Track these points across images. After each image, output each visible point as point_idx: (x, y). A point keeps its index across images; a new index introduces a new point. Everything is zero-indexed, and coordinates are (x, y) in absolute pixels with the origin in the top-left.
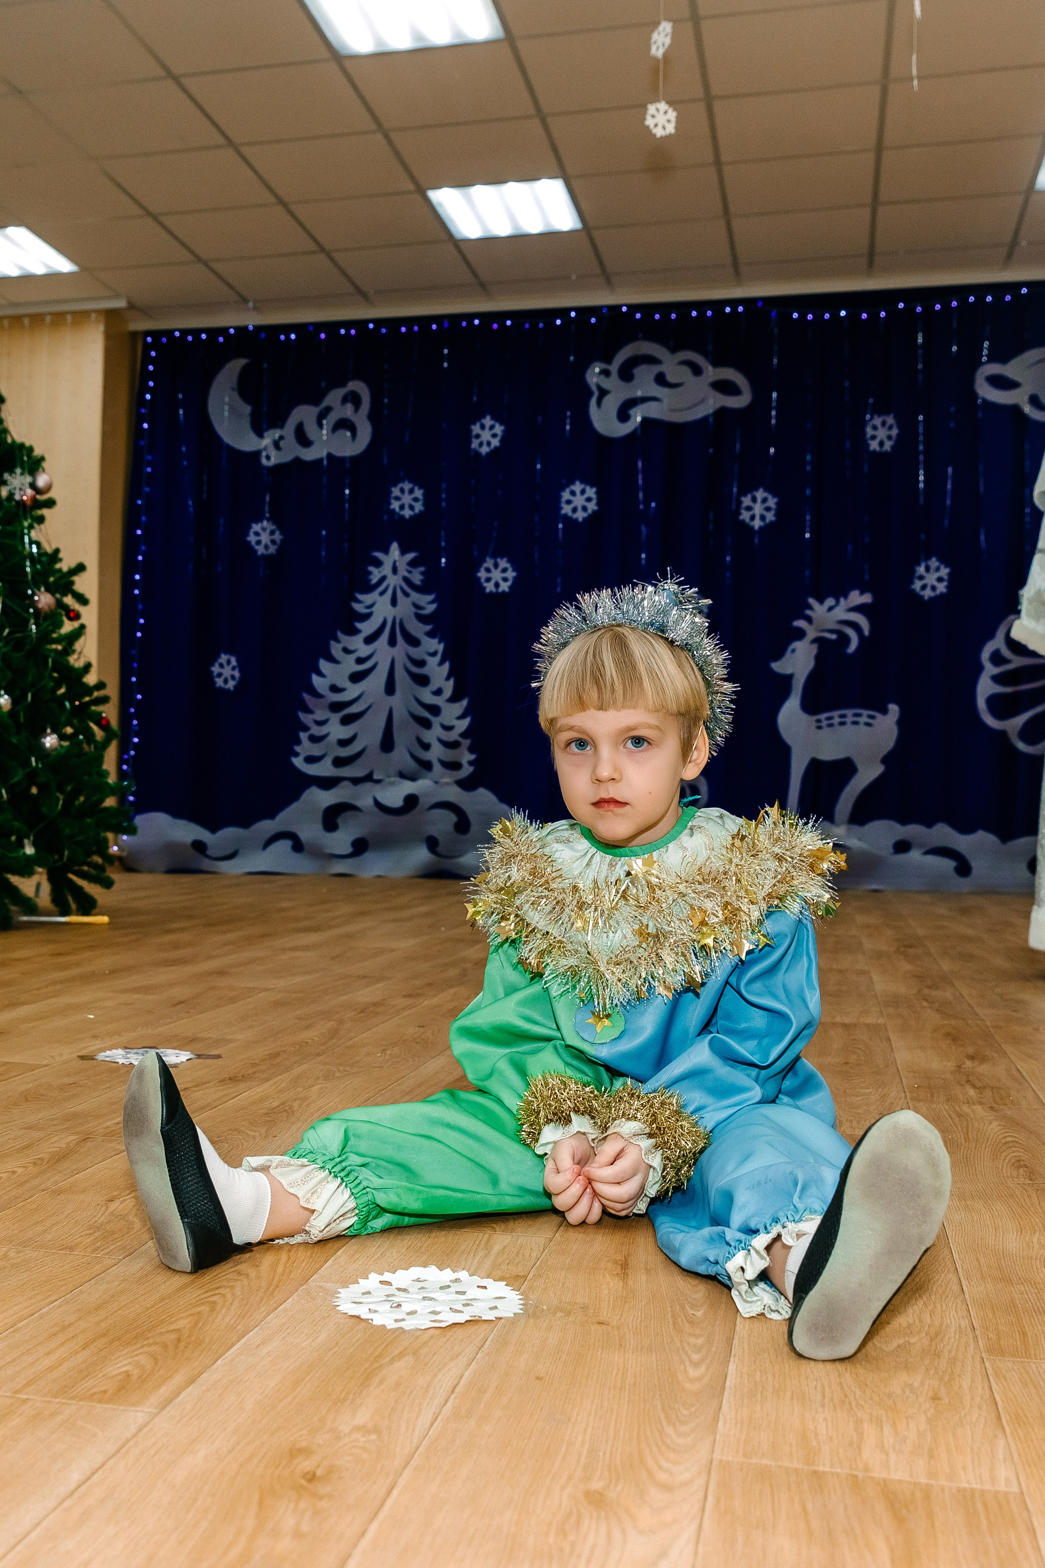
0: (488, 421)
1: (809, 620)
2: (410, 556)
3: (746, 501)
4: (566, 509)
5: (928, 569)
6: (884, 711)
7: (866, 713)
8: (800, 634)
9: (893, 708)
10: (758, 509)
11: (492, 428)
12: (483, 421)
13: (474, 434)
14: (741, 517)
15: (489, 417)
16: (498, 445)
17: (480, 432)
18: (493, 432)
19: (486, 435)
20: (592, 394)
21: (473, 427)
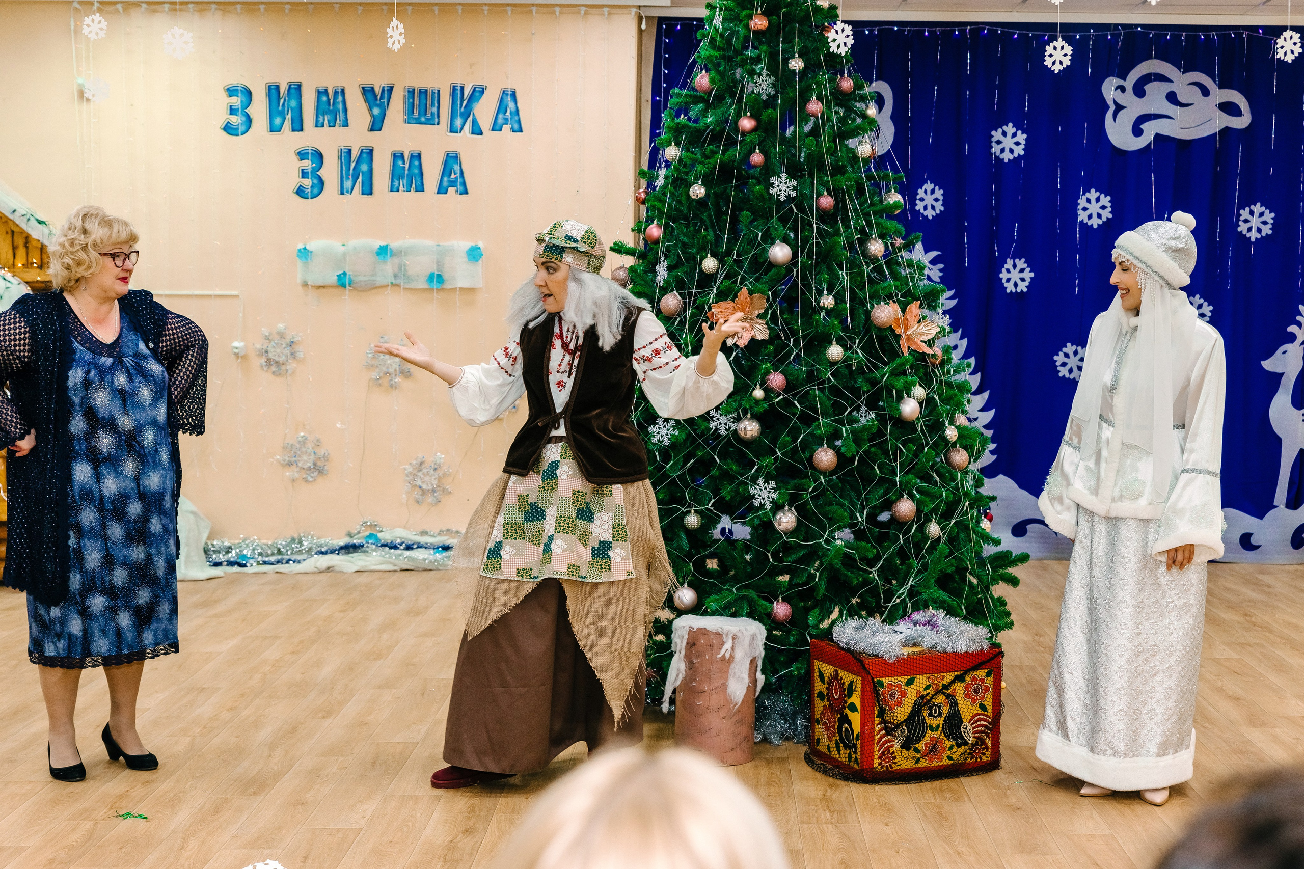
0: (1010, 129)
1: (1299, 325)
2: (933, 254)
3: (1245, 214)
4: (1082, 216)
8: (1292, 338)
10: (1255, 222)
11: (1014, 135)
12: (1005, 128)
13: (994, 139)
14: (1239, 229)
15: (1010, 125)
16: (1022, 153)
17: (1002, 138)
18: (1015, 140)
19: (1008, 142)
20: (1108, 107)
21: (993, 133)
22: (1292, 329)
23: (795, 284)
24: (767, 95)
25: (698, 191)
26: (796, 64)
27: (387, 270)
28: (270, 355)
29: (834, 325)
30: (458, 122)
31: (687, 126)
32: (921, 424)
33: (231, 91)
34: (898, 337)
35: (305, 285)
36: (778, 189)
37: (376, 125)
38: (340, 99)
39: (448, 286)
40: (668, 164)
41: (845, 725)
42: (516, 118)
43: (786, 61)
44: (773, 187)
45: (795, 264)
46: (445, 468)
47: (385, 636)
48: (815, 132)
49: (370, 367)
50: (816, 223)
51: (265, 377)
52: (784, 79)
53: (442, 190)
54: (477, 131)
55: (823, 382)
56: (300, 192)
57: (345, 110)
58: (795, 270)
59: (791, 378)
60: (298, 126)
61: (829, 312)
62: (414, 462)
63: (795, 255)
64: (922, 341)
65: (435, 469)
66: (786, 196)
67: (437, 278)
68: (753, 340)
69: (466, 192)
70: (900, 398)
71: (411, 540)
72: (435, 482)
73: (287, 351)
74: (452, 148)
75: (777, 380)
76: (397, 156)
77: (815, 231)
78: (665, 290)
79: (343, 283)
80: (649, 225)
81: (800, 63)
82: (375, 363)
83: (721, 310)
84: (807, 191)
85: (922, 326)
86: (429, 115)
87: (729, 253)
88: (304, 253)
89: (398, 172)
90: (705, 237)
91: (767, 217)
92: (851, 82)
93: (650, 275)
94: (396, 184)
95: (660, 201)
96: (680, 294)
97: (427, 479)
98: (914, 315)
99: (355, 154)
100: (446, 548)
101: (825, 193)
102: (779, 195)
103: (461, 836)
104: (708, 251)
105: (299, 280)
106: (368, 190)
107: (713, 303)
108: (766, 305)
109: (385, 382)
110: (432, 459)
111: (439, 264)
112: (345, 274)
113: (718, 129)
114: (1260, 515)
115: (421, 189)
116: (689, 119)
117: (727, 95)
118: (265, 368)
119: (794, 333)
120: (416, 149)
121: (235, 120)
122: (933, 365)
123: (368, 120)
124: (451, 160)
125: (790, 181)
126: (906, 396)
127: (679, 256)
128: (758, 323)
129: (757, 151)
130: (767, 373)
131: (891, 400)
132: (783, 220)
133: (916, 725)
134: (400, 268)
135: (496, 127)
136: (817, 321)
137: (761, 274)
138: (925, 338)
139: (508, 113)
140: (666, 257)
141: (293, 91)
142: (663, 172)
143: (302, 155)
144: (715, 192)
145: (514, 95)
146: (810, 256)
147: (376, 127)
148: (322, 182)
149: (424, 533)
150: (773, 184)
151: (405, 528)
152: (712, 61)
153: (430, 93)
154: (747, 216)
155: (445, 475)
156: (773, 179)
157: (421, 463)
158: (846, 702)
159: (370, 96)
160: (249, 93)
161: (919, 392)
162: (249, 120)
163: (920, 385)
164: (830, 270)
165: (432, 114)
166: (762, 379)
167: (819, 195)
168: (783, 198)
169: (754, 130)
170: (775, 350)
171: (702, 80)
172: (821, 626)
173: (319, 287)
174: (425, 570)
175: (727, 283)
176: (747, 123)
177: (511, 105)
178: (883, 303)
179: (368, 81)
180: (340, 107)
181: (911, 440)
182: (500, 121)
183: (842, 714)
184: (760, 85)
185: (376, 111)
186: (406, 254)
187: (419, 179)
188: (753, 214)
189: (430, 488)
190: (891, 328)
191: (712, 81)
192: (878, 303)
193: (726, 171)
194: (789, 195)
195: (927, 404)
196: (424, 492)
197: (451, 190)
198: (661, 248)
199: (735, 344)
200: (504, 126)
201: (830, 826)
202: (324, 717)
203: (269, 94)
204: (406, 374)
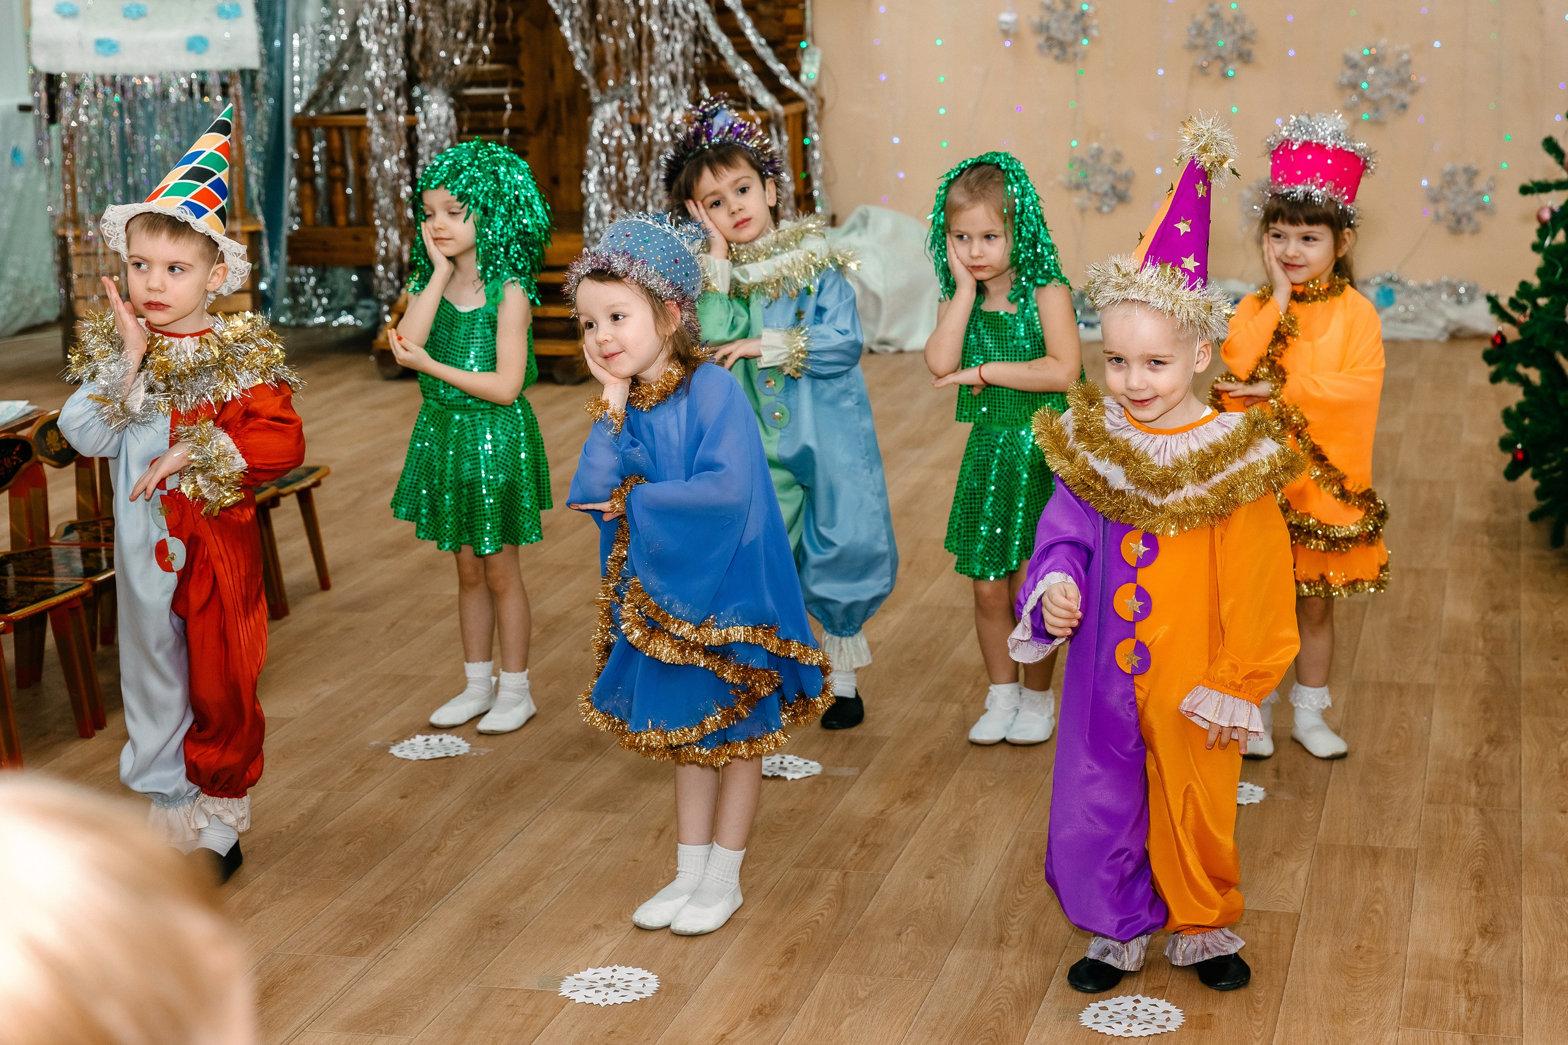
28: (1053, 32)
49: (1192, 47)
51: (1044, 63)
73: (1076, 26)
82: (1200, 41)
109: (1215, 69)
118: (1046, 51)
204: (1245, 57)
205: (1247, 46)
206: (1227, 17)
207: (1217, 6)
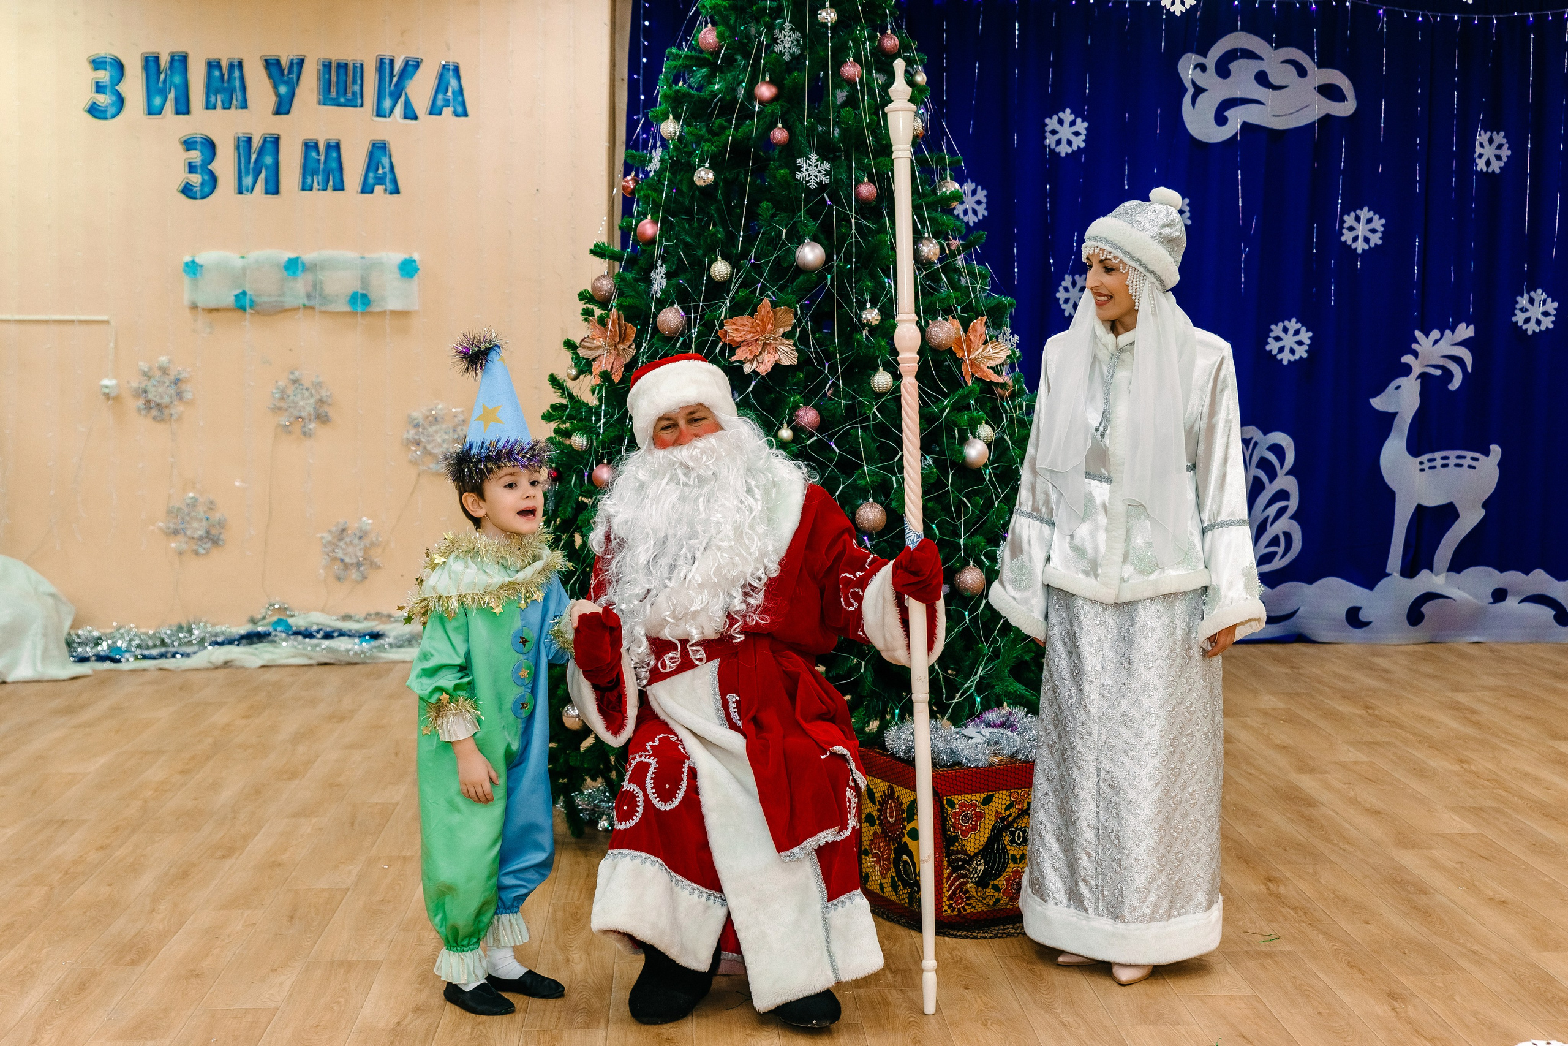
0: (1067, 116)
1: (1415, 354)
3: (1349, 220)
5: (1532, 301)
6: (1487, 453)
7: (1470, 454)
8: (1407, 370)
9: (1496, 450)
10: (1361, 230)
11: (1073, 123)
12: (1061, 114)
13: (1048, 129)
14: (1343, 239)
15: (1068, 111)
16: (1083, 145)
17: (1058, 127)
18: (1074, 129)
19: (1065, 132)
20: (1185, 90)
21: (1047, 121)
22: (1407, 359)
23: (830, 295)
24: (791, 55)
25: (704, 176)
26: (828, 16)
27: (299, 287)
28: (150, 396)
29: (880, 346)
30: (387, 103)
31: (689, 94)
32: (990, 473)
33: (97, 64)
34: (959, 362)
35: (194, 307)
36: (807, 173)
37: (283, 107)
38: (237, 74)
39: (375, 308)
40: (664, 144)
41: (905, 857)
42: (460, 99)
43: (814, 14)
44: (800, 172)
45: (829, 270)
46: (373, 537)
47: (301, 748)
48: (852, 102)
49: (277, 410)
50: (856, 218)
51: (144, 423)
52: (812, 35)
53: (366, 189)
54: (410, 115)
55: (867, 419)
56: (187, 191)
57: (244, 88)
58: (829, 276)
59: (825, 413)
60: (183, 108)
61: (873, 330)
62: (334, 529)
63: (829, 258)
64: (988, 367)
65: (360, 538)
66: (817, 183)
67: (361, 300)
68: (777, 366)
69: (397, 191)
70: (963, 440)
71: (330, 627)
72: (360, 554)
73: (172, 391)
74: (379, 136)
75: (808, 416)
76: (310, 146)
77: (853, 227)
78: (662, 304)
79: (243, 305)
80: (641, 220)
81: (832, 15)
82: (282, 404)
83: (734, 327)
84: (843, 176)
85: (989, 348)
86: (349, 95)
87: (745, 255)
88: (193, 268)
89: (311, 165)
90: (715, 234)
91: (793, 210)
92: (897, 40)
93: (642, 286)
94: (309, 180)
95: (655, 190)
96: (682, 308)
97: (350, 549)
98: (978, 334)
99: (256, 143)
100: (375, 636)
101: (866, 180)
102: (808, 182)
103: (410, 1016)
104: (719, 253)
105: (186, 299)
106: (273, 188)
107: (725, 318)
108: (794, 321)
109: (297, 429)
110: (356, 525)
111: (364, 281)
112: (244, 293)
113: (728, 98)
114: (1370, 585)
115: (340, 187)
116: (690, 87)
117: (739, 57)
118: (144, 412)
119: (830, 356)
120: (333, 137)
121: (103, 100)
122: (1002, 398)
123: (271, 101)
124: (379, 150)
125: (822, 163)
126: (971, 436)
127: (680, 260)
128: (782, 344)
129: (780, 126)
130: (796, 408)
131: (952, 441)
132: (813, 214)
133: (995, 854)
134: (314, 286)
135: (435, 110)
136: (859, 341)
137: (787, 281)
138: (993, 364)
139: (450, 93)
140: (664, 261)
141: (177, 64)
142: (657, 154)
143: (188, 144)
144: (725, 177)
145: (457, 70)
146: (848, 260)
147: (283, 110)
148: (214, 179)
149: (347, 617)
150: (801, 167)
151: (323, 611)
152: (720, 13)
153: (351, 67)
154: (767, 208)
155: (372, 544)
156: (799, 161)
157: (343, 530)
158: (905, 827)
159: (275, 70)
160: (120, 66)
161: (986, 431)
162: (121, 101)
163: (987, 423)
164: (874, 277)
165: (354, 93)
166: (790, 415)
167: (859, 182)
168: (813, 185)
169: (774, 99)
170: (806, 377)
171: (708, 36)
172: (867, 730)
173: (212, 310)
174: (349, 664)
175: (743, 293)
176: (765, 91)
177: (453, 83)
178: (940, 318)
179: (272, 52)
180: (237, 84)
181: (976, 493)
182: (440, 102)
183: (899, 843)
184: (782, 41)
185: (283, 89)
186: (322, 268)
187: (337, 175)
188: (774, 206)
189: (354, 560)
190: (950, 351)
191: (721, 37)
192: (934, 318)
193: (740, 149)
194: (821, 181)
195: (996, 447)
196: (346, 566)
197: (379, 189)
198: (658, 249)
199: (754, 371)
200: (445, 109)
201: (893, 991)
202: (224, 857)
203: (146, 67)
204: (323, 419)
205: (326, 408)
206: (306, 382)
207: (297, 373)
